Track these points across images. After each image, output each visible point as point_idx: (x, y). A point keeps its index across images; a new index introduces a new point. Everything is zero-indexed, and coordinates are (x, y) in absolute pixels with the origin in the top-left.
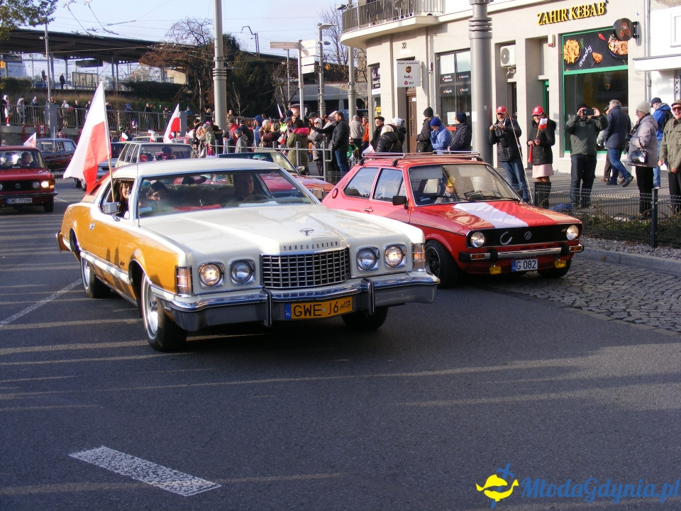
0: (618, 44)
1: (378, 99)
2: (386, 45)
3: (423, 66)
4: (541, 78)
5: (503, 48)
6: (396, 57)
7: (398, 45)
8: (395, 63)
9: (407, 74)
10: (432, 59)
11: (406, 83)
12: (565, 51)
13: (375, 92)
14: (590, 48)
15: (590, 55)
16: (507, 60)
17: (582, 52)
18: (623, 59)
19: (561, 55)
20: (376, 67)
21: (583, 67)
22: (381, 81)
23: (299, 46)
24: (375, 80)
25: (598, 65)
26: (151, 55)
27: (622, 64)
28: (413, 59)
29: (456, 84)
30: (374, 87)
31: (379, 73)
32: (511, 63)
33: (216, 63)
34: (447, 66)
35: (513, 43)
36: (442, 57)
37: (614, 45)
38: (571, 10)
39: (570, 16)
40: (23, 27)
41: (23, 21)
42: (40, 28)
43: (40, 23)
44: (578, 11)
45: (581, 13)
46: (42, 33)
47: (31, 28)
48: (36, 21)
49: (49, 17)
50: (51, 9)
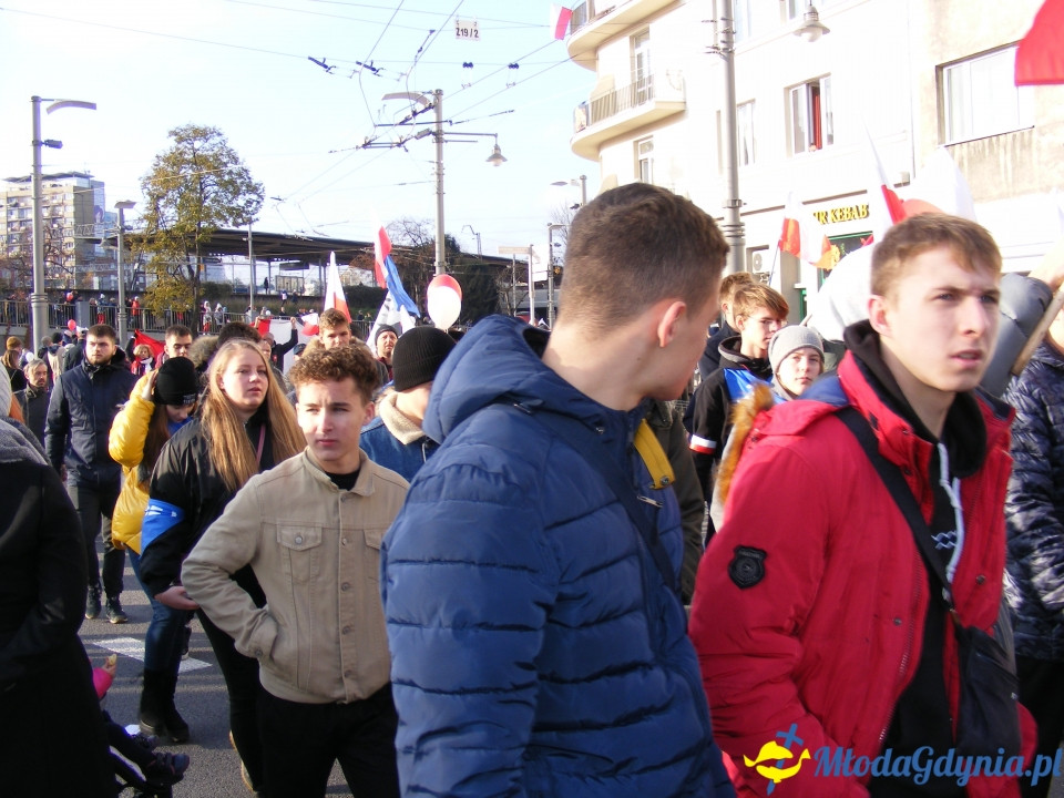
4: (797, 286)
5: (755, 253)
16: (759, 266)
23: (530, 251)
26: (363, 257)
32: (764, 270)
33: (437, 269)
35: (766, 247)
38: (829, 213)
39: (829, 218)
40: (225, 228)
41: (226, 221)
42: (243, 228)
43: (244, 223)
44: (838, 214)
45: (840, 216)
46: (245, 234)
47: (234, 228)
48: (240, 221)
49: (254, 217)
50: (256, 209)
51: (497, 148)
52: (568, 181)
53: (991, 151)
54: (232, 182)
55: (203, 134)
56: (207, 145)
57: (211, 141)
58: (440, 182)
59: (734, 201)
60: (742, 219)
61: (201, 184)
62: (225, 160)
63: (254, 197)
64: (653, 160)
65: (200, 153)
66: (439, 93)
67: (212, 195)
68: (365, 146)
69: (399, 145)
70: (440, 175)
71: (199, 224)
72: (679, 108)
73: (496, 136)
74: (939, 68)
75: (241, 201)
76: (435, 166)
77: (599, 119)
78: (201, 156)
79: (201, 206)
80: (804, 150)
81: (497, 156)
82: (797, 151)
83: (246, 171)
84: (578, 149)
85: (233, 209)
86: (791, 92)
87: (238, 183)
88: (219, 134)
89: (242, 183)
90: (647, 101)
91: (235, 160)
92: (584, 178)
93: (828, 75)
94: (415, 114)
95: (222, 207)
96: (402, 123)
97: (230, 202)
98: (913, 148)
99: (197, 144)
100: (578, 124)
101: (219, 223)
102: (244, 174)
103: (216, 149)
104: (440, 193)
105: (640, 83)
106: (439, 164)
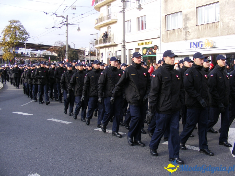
0: (154, 50)
1: (102, 61)
2: (105, 49)
3: (113, 54)
5: (130, 50)
6: (107, 51)
7: (107, 49)
8: (107, 53)
9: (109, 55)
10: (115, 52)
11: (109, 57)
12: (143, 51)
13: (102, 59)
14: (149, 51)
15: (149, 52)
16: (131, 53)
17: (147, 52)
18: (155, 54)
19: (142, 52)
20: (102, 53)
21: (147, 55)
22: (103, 57)
23: (85, 49)
24: (102, 56)
25: (150, 55)
26: (50, 49)
27: (155, 55)
28: (110, 52)
29: (120, 58)
30: (102, 58)
31: (103, 55)
33: (66, 52)
34: (118, 54)
35: (132, 49)
36: (117, 52)
37: (154, 51)
38: (145, 43)
39: (144, 44)
40: (21, 42)
41: (21, 41)
42: (24, 42)
43: (25, 41)
44: (146, 43)
45: (147, 43)
46: (25, 43)
47: (23, 42)
48: (24, 41)
49: (27, 40)
50: (27, 38)
51: (79, 28)
52: (94, 34)
53: (175, 32)
54: (22, 32)
55: (16, 22)
56: (17, 24)
57: (18, 23)
58: (67, 34)
59: (124, 41)
60: (125, 44)
61: (16, 33)
62: (21, 27)
63: (27, 36)
64: (111, 31)
65: (15, 26)
66: (67, 16)
67: (18, 35)
68: (53, 28)
69: (60, 28)
70: (67, 33)
71: (15, 41)
72: (116, 21)
73: (79, 25)
74: (166, 16)
75: (24, 37)
76: (66, 31)
77: (100, 22)
78: (16, 27)
79: (16, 37)
80: (140, 30)
81: (79, 29)
82: (139, 30)
83: (25, 30)
84: (96, 28)
85: (23, 38)
86: (138, 18)
87: (24, 33)
88: (20, 22)
89: (25, 32)
90: (110, 19)
91: (23, 28)
92: (97, 34)
93: (145, 16)
94: (63, 22)
95: (20, 38)
96: (60, 24)
97: (22, 37)
98: (161, 31)
99: (15, 24)
100: (96, 23)
101: (19, 41)
102: (25, 31)
103: (19, 25)
104: (67, 37)
105: (109, 15)
106: (67, 31)
